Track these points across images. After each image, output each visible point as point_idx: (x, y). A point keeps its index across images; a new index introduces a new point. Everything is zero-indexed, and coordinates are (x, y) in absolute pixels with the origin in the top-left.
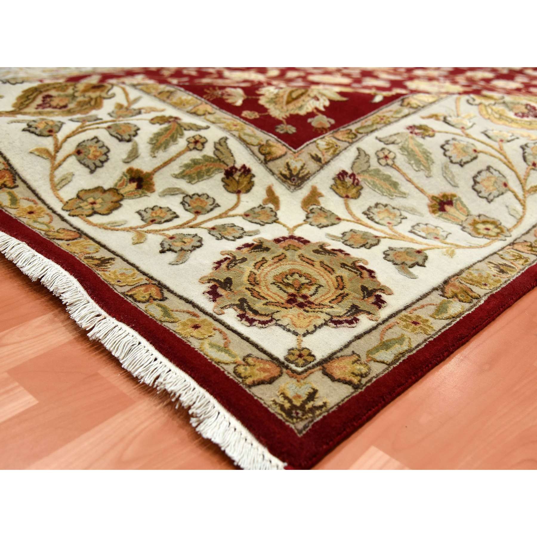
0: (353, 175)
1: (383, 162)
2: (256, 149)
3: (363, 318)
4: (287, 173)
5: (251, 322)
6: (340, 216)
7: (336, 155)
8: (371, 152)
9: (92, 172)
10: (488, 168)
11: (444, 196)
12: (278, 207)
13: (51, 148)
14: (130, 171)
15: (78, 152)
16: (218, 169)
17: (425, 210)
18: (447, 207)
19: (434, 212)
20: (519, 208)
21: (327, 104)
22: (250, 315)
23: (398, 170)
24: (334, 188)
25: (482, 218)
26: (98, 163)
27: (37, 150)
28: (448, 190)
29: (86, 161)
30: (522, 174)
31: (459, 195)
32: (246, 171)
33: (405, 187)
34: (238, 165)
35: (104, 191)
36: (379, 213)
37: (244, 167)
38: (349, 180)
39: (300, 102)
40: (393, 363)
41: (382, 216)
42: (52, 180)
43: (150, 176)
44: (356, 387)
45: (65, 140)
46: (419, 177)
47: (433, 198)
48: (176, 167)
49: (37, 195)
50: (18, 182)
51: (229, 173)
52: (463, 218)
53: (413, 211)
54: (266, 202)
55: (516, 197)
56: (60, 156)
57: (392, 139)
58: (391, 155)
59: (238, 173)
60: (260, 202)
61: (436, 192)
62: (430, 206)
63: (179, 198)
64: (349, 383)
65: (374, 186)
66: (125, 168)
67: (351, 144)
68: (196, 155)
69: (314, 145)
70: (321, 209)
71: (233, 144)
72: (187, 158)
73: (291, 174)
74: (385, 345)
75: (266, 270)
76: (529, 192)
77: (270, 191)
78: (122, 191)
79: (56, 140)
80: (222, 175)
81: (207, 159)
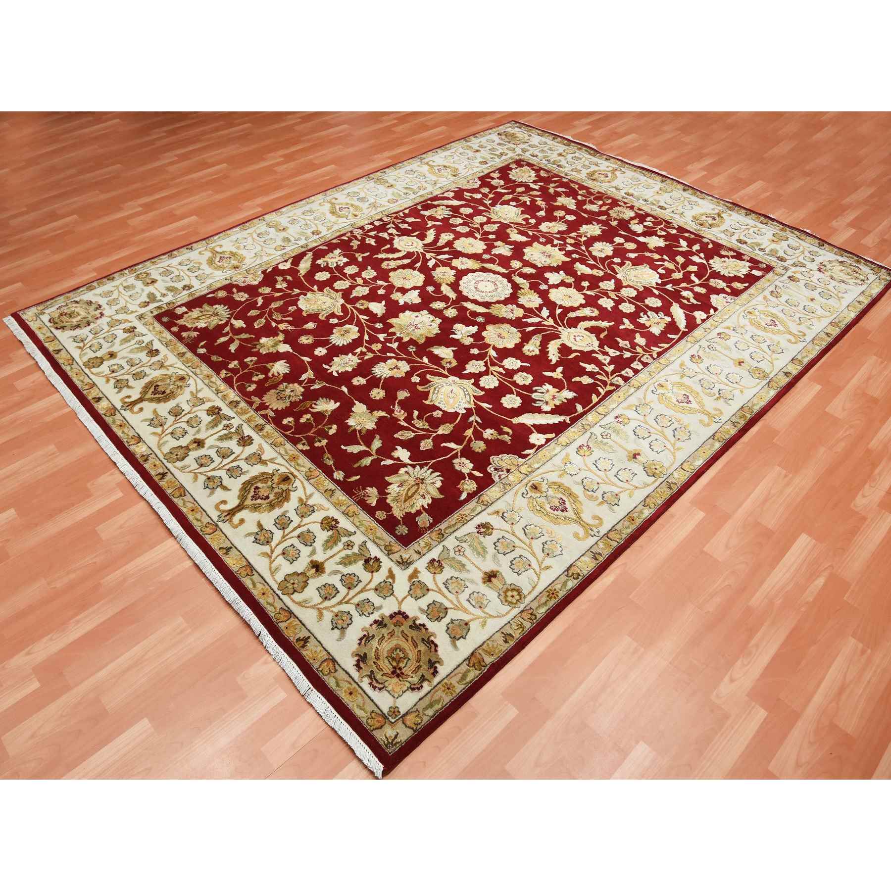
0: (439, 561)
1: (457, 553)
2: (383, 548)
3: (425, 684)
4: (400, 560)
5: (374, 688)
6: (430, 587)
7: (429, 550)
8: (451, 548)
9: (291, 563)
10: (520, 556)
11: (492, 572)
12: (394, 582)
13: (269, 552)
14: (312, 561)
15: (284, 554)
16: (361, 560)
17: (480, 581)
18: (493, 579)
19: (484, 582)
20: (536, 579)
21: (430, 502)
22: (375, 683)
23: (466, 557)
24: (428, 568)
25: (513, 587)
26: (294, 559)
27: (262, 553)
28: (494, 567)
29: (288, 558)
30: (540, 559)
31: (501, 571)
32: (377, 560)
33: (469, 566)
34: (372, 557)
35: (299, 575)
36: (452, 583)
37: (376, 557)
38: (436, 564)
39: (413, 500)
40: (433, 717)
41: (454, 586)
42: (270, 570)
43: (322, 563)
44: (415, 731)
45: (276, 547)
46: (478, 561)
47: (486, 573)
48: (337, 559)
49: (264, 580)
50: (254, 572)
51: (367, 561)
52: (500, 586)
53: (472, 582)
54: (387, 578)
55: (535, 572)
56: (274, 556)
57: (464, 539)
58: (463, 550)
59: (373, 561)
60: (384, 578)
61: (488, 570)
62: (483, 579)
63: (339, 577)
64: (412, 729)
65: (451, 566)
66: (309, 560)
67: (439, 543)
68: (349, 552)
69: (417, 544)
70: (419, 581)
71: (370, 545)
72: (343, 554)
73: (403, 561)
74: (431, 705)
75: (384, 645)
76: (543, 569)
77: (390, 571)
78: (308, 574)
79: (271, 547)
80: (363, 562)
81: (354, 554)
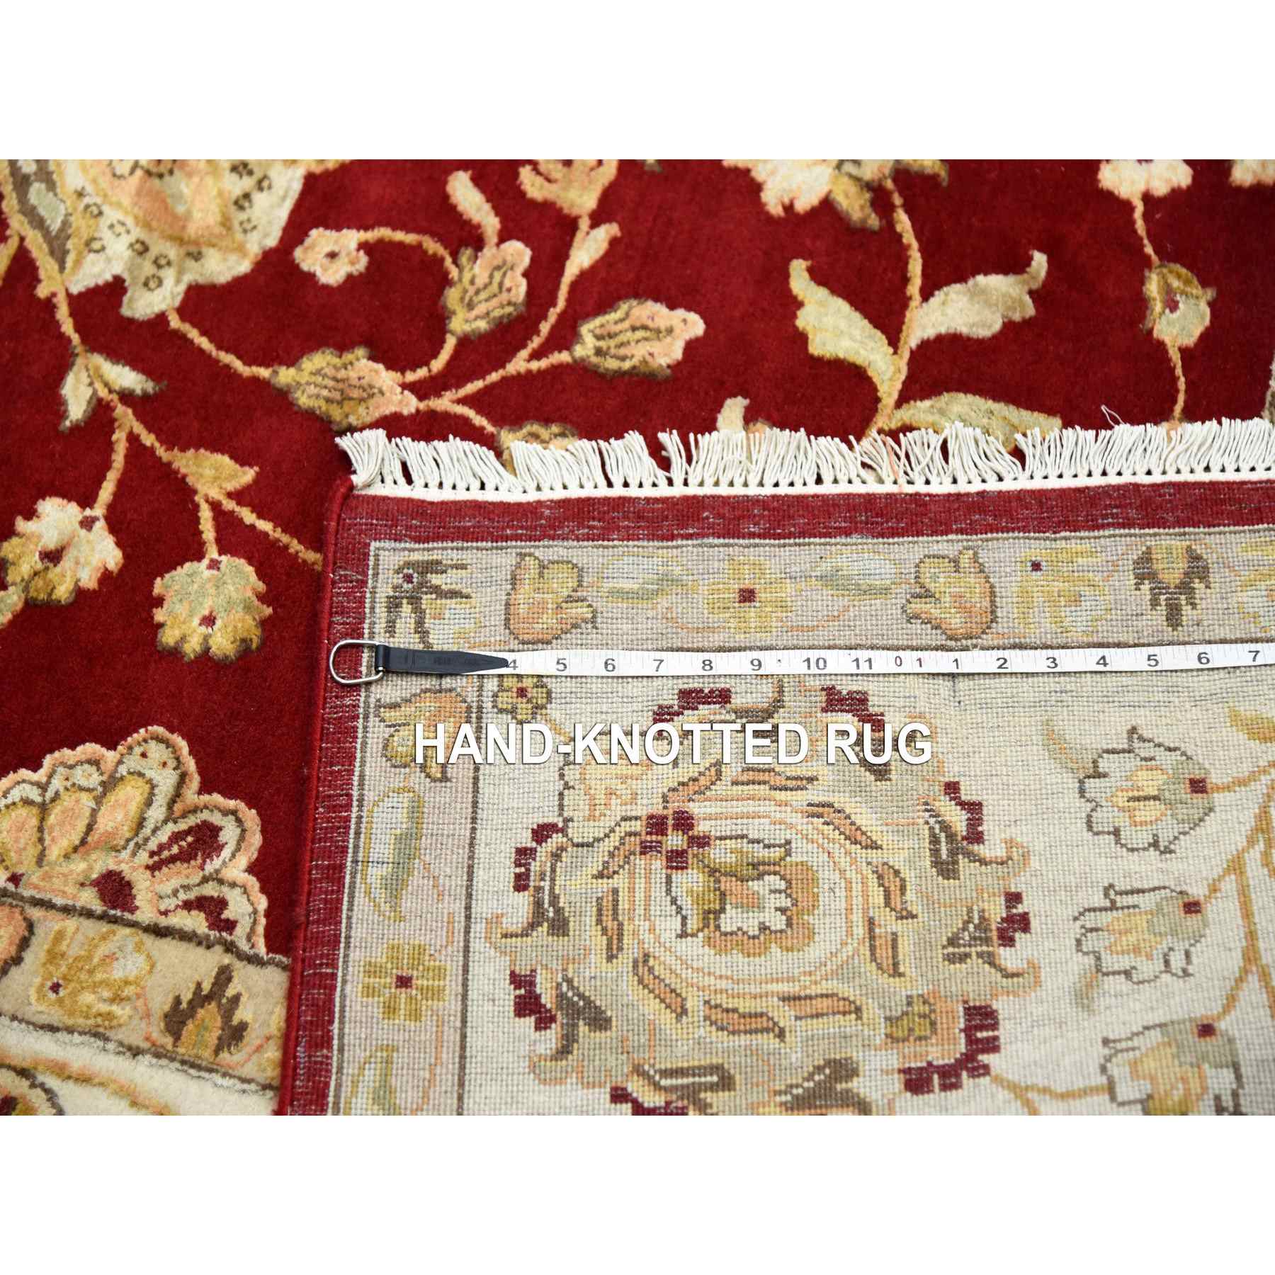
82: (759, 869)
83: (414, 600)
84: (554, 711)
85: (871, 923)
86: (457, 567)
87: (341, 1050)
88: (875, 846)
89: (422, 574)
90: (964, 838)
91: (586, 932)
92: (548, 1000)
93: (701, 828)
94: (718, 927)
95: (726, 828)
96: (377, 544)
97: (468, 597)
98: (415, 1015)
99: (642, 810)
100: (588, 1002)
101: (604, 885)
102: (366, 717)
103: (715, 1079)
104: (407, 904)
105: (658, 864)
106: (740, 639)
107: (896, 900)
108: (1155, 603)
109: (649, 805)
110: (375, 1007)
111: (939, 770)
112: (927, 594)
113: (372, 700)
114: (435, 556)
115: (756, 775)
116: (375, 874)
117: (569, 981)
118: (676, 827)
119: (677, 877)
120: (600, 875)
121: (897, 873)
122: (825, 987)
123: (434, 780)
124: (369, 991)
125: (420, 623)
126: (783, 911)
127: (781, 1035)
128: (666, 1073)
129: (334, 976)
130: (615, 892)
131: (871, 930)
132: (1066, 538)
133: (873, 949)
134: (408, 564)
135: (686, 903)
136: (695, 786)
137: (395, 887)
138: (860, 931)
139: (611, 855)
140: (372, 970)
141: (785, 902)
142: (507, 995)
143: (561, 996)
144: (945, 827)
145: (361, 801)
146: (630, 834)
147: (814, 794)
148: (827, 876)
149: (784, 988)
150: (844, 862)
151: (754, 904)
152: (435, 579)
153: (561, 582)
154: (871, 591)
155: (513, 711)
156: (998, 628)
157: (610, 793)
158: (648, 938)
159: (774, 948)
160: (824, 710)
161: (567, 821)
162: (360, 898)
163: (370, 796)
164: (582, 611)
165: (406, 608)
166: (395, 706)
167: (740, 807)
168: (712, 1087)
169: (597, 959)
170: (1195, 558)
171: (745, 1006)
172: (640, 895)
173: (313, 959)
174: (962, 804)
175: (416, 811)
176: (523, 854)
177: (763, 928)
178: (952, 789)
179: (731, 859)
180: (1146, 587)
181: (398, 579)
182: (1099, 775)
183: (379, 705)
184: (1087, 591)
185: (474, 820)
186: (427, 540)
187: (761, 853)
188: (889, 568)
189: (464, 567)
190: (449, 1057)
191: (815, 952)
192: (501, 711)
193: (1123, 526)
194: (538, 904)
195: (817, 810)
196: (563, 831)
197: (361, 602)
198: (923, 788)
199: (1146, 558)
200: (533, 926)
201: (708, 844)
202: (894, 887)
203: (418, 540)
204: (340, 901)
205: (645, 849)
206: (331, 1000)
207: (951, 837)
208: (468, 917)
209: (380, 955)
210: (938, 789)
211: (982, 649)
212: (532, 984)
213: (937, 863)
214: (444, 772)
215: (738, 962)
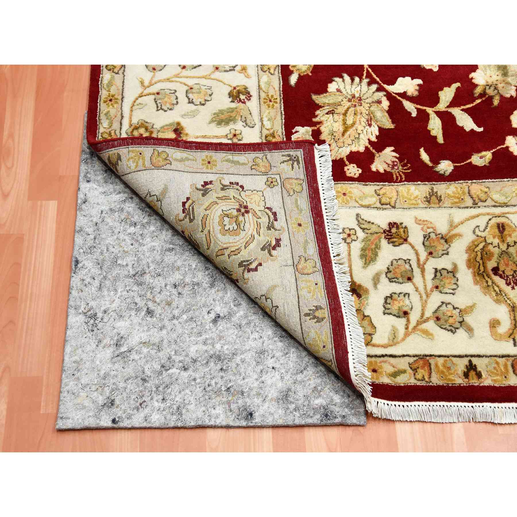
82: (238, 225)
83: (290, 160)
84: (269, 189)
85: (227, 248)
86: (299, 167)
87: (195, 152)
88: (245, 248)
89: (296, 160)
90: (248, 268)
91: (222, 194)
92: (207, 186)
93: (246, 215)
94: (225, 217)
95: (247, 220)
96: (302, 151)
97: (292, 170)
98: (203, 164)
99: (248, 204)
100: (208, 193)
101: (232, 197)
102: (263, 153)
103: (192, 218)
104: (225, 163)
105: (238, 207)
106: (289, 223)
107: (232, 253)
108: (310, 310)
109: (250, 206)
110: (204, 158)
111: (264, 262)
112: (306, 260)
113: (267, 154)
114: (301, 162)
115: (259, 225)
116: (230, 157)
117: (211, 190)
118: (246, 211)
119: (235, 210)
120: (234, 197)
121: (239, 253)
122: (212, 239)
123: (251, 167)
124: (207, 156)
125: (285, 161)
126: (229, 229)
127: (202, 231)
128: (193, 208)
129: (209, 150)
130: (231, 199)
131: (225, 249)
132: (324, 291)
133: (221, 250)
134: (298, 157)
135: (230, 211)
136: (255, 214)
137: (228, 161)
138: (225, 246)
139: (238, 199)
140: (211, 157)
141: (231, 229)
142: (208, 180)
143: (208, 189)
144: (251, 263)
145: (245, 154)
146: (243, 202)
147: (256, 236)
148: (237, 238)
149: (212, 230)
150: (241, 241)
151: (230, 224)
152: (295, 163)
153: (298, 188)
154: (305, 249)
155: (267, 181)
156: (300, 275)
157: (252, 199)
158: (221, 204)
159: (220, 228)
160: (275, 238)
161: (245, 191)
162: (225, 154)
163: (246, 155)
164: (292, 193)
165: (288, 158)
166: (266, 158)
167: (252, 222)
168: (190, 218)
169: (217, 195)
170: (323, 319)
171: (207, 222)
172: (231, 204)
173: (212, 146)
174: (257, 267)
175: (244, 164)
176: (237, 184)
177: (225, 225)
178: (260, 264)
179: (240, 220)
180: (314, 308)
181: (294, 156)
182: (266, 299)
183: (266, 155)
184: (311, 294)
185: (244, 175)
186: (304, 160)
187: (242, 225)
188: (311, 253)
189: (299, 168)
190: (195, 170)
191: (219, 236)
192: (267, 179)
193: (329, 303)
194: (227, 186)
195: (253, 237)
196: (243, 190)
197: (289, 149)
198: (260, 258)
199: (321, 308)
200: (222, 185)
201: (243, 216)
202: (236, 253)
203: (304, 158)
204: (224, 151)
205: (240, 205)
206: (204, 149)
207: (248, 265)
208: (223, 174)
209: (214, 158)
210: (260, 262)
211: (295, 272)
212: (210, 184)
213: (242, 262)
214: (253, 169)
215: (217, 220)
